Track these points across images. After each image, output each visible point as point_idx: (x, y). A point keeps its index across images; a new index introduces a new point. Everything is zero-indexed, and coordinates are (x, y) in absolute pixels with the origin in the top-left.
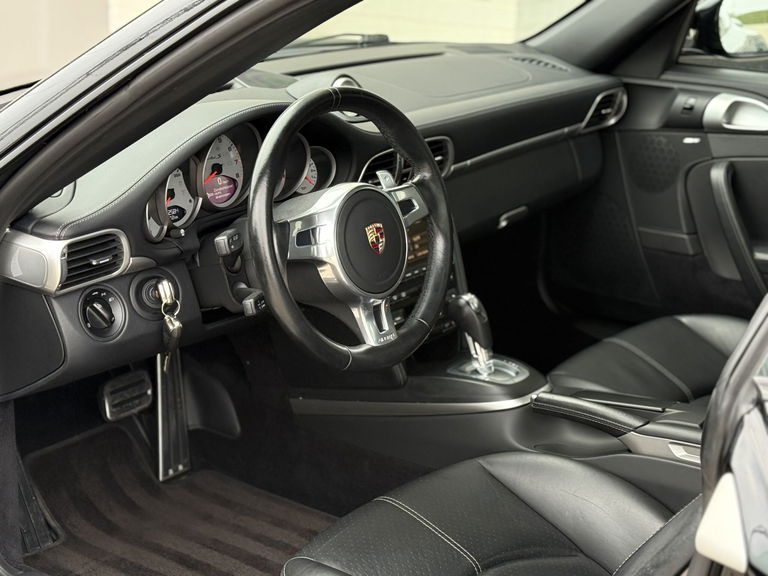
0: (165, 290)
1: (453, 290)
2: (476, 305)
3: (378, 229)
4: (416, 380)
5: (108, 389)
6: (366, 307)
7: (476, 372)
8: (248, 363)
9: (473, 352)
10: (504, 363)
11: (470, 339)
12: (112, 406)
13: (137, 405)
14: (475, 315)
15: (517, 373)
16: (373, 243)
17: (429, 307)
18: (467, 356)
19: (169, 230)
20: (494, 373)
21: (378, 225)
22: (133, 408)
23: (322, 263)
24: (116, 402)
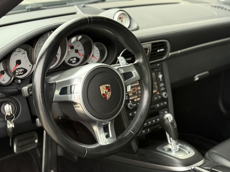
2: (172, 119)
3: (107, 88)
5: (16, 140)
6: (99, 126)
7: (170, 150)
8: (78, 132)
9: (169, 141)
10: (184, 146)
11: (168, 135)
12: (17, 147)
13: (30, 147)
14: (170, 124)
15: (189, 152)
16: (104, 94)
17: (136, 125)
18: (165, 142)
19: (14, 79)
20: (179, 151)
21: (108, 85)
22: (28, 148)
23: (75, 103)
24: (19, 145)
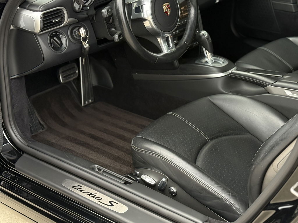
0: (82, 32)
1: (197, 29)
2: (207, 35)
3: (168, 5)
4: (182, 66)
5: (61, 71)
6: (163, 37)
7: (207, 62)
8: (116, 60)
9: (205, 54)
10: (218, 58)
11: (204, 49)
12: (63, 77)
13: (73, 77)
14: (206, 39)
15: (223, 63)
16: (166, 11)
17: (188, 37)
18: (203, 56)
19: (83, 7)
20: (214, 62)
21: (168, 4)
22: (71, 78)
23: (145, 20)
24: (64, 76)
